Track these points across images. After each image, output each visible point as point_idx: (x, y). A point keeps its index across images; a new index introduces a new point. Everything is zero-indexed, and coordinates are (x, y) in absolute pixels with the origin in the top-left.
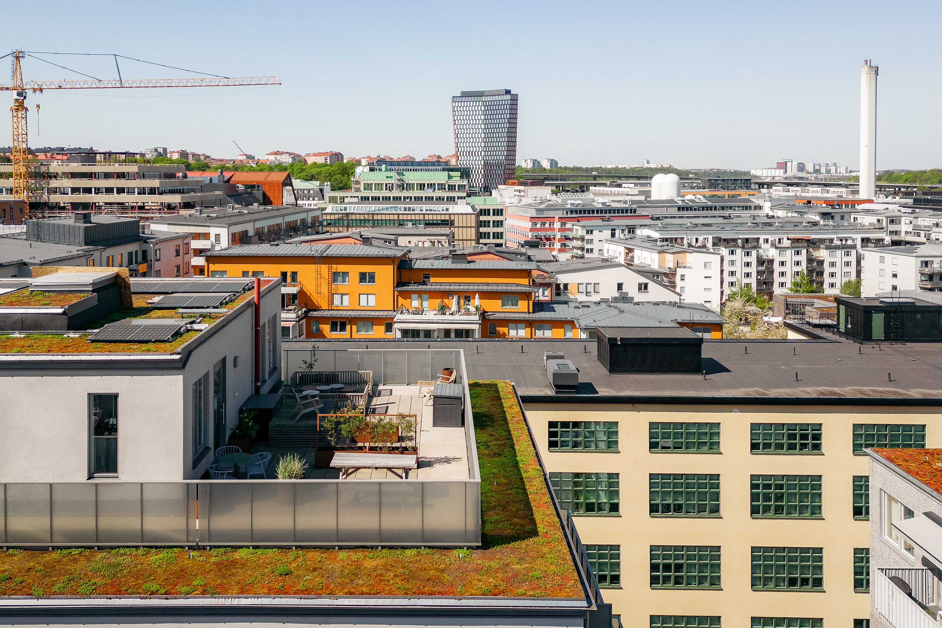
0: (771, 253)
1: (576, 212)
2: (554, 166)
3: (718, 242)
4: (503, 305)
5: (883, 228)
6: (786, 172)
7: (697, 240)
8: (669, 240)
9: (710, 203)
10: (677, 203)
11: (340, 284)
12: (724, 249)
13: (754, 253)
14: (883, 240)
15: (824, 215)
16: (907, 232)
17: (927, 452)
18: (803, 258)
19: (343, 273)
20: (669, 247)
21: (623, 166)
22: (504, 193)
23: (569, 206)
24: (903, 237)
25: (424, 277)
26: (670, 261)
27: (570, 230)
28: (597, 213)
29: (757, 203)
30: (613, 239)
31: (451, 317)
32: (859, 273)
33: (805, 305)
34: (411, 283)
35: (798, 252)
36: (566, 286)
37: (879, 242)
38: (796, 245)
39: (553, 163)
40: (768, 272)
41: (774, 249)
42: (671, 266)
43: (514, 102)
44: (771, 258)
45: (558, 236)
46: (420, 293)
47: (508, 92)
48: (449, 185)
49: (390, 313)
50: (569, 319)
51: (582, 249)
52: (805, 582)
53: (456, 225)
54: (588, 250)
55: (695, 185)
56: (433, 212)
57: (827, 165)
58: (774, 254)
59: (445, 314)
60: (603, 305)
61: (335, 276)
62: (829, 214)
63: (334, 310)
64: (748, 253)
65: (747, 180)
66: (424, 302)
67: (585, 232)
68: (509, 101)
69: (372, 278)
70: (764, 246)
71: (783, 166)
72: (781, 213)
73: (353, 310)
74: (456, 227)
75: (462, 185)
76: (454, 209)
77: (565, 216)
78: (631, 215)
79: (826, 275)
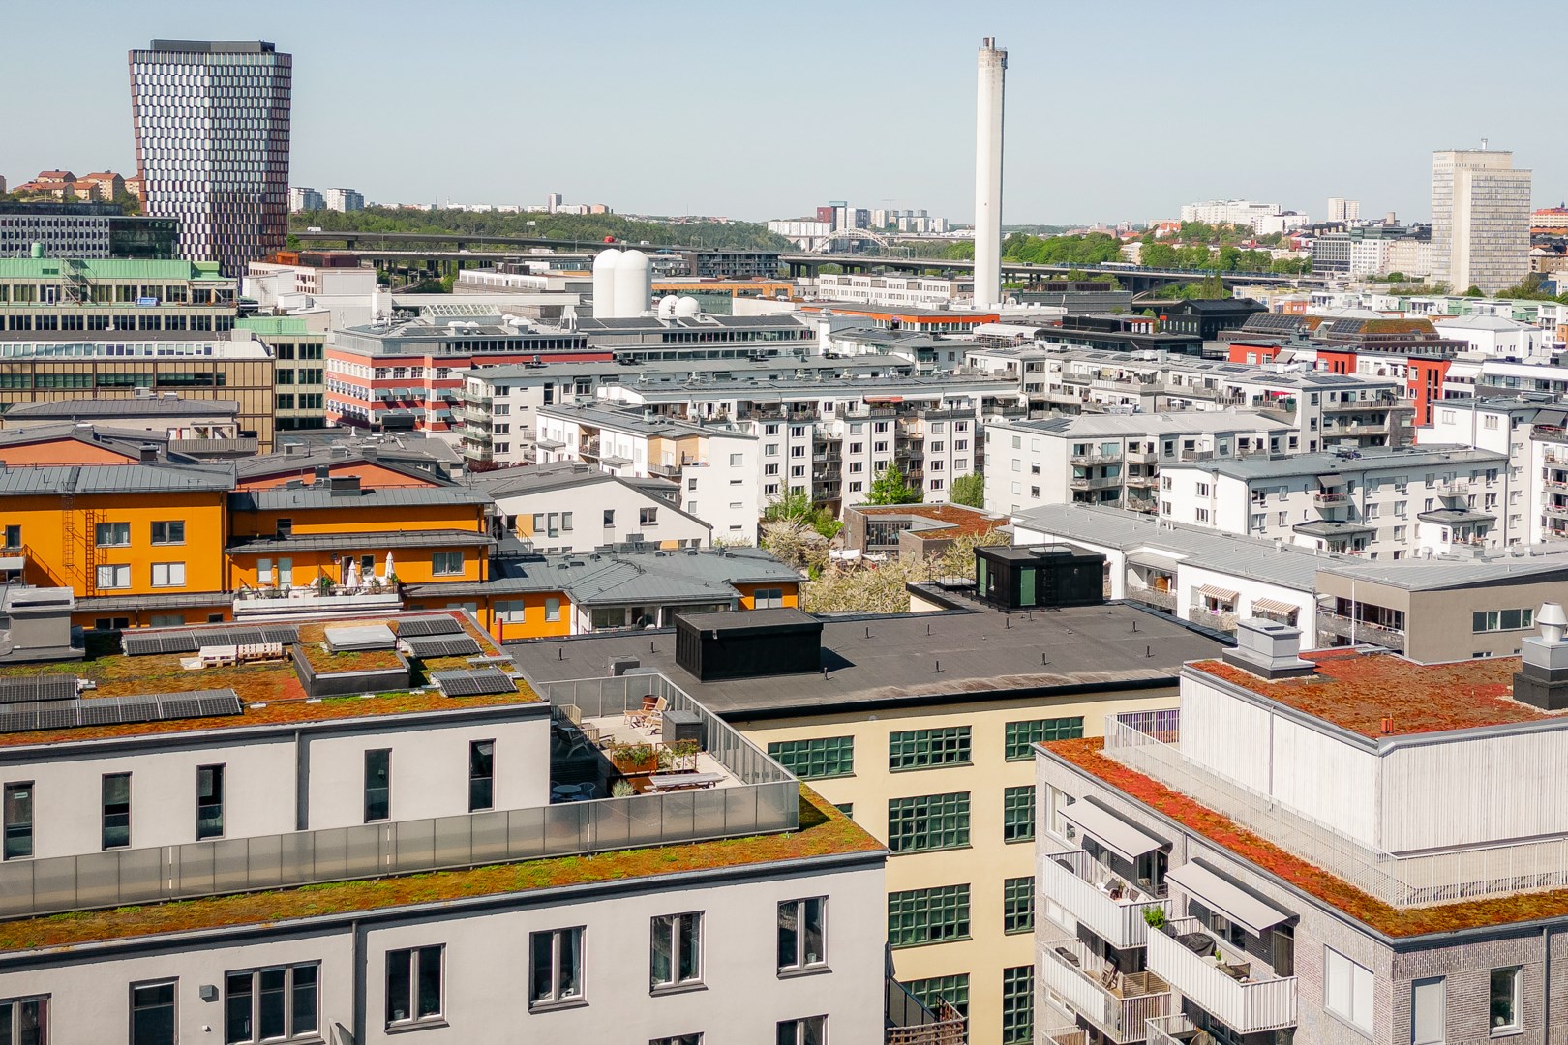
0: (837, 429)
1: (467, 345)
2: (354, 205)
3: (747, 410)
4: (434, 570)
5: (1017, 380)
6: (835, 229)
7: (710, 407)
8: (660, 410)
9: (722, 326)
10: (661, 325)
11: (111, 545)
12: (756, 423)
13: (808, 429)
14: (1016, 400)
15: (924, 353)
16: (1053, 387)
17: (1087, 741)
18: (889, 436)
19: (117, 524)
20: (665, 426)
21: (509, 209)
22: (271, 283)
23: (452, 334)
24: (1046, 395)
25: (280, 526)
26: (669, 453)
27: (457, 384)
28: (510, 347)
29: (806, 324)
30: (548, 407)
31: (346, 600)
32: (980, 461)
33: (897, 528)
34: (255, 538)
35: (881, 425)
36: (512, 520)
37: (1009, 405)
38: (879, 412)
39: (352, 197)
40: (831, 463)
41: (842, 422)
42: (672, 463)
43: (283, 72)
44: (836, 437)
45: (432, 396)
46: (275, 558)
47: (267, 48)
48: (195, 291)
49: (217, 599)
50: (555, 589)
51: (487, 425)
52: (949, 930)
53: (229, 383)
54: (498, 427)
55: (671, 265)
56: (175, 357)
57: (910, 213)
58: (842, 430)
59: (333, 594)
60: (606, 560)
61: (100, 531)
62: (931, 349)
63: (99, 597)
64: (798, 429)
65: (770, 257)
66: (283, 573)
67: (492, 390)
68: (271, 69)
69: (177, 531)
70: (827, 416)
71: (829, 215)
72: (847, 348)
73: (139, 595)
74: (230, 388)
75: (224, 292)
76: (225, 349)
77: (444, 354)
78: (577, 351)
79: (926, 466)
